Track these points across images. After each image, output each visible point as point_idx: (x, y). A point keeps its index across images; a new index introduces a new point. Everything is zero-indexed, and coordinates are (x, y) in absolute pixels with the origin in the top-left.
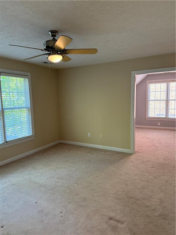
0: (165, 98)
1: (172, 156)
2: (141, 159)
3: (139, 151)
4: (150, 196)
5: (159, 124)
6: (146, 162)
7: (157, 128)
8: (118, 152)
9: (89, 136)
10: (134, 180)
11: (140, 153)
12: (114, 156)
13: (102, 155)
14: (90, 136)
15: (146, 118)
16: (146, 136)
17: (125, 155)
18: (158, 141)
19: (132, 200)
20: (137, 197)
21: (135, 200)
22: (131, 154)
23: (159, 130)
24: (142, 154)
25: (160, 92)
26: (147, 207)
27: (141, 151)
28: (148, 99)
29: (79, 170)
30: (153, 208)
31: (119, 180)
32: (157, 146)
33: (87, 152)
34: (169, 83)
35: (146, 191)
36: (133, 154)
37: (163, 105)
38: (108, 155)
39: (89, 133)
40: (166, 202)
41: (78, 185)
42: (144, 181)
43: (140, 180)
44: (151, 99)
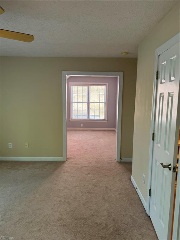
0: (86, 101)
1: (102, 158)
2: (75, 166)
3: (71, 157)
4: (97, 211)
5: (82, 125)
6: (81, 169)
7: (80, 129)
8: (49, 162)
9: (9, 147)
10: (75, 193)
11: (72, 159)
12: (45, 168)
13: (30, 169)
14: (11, 147)
15: (69, 120)
16: (73, 139)
17: (58, 164)
18: (85, 143)
19: (81, 222)
20: (84, 217)
21: (84, 220)
22: (63, 162)
23: (82, 131)
24: (75, 160)
25: (82, 95)
26: (98, 225)
27: (73, 157)
28: (72, 101)
29: (3, 197)
30: (104, 224)
31: (59, 199)
32: (85, 149)
33: (9, 169)
34: (90, 86)
35: (91, 205)
36: (65, 161)
37: (85, 107)
38: (38, 168)
39: (9, 144)
40: (113, 212)
41: (7, 222)
42: (85, 193)
43: (82, 193)
44: (74, 101)
